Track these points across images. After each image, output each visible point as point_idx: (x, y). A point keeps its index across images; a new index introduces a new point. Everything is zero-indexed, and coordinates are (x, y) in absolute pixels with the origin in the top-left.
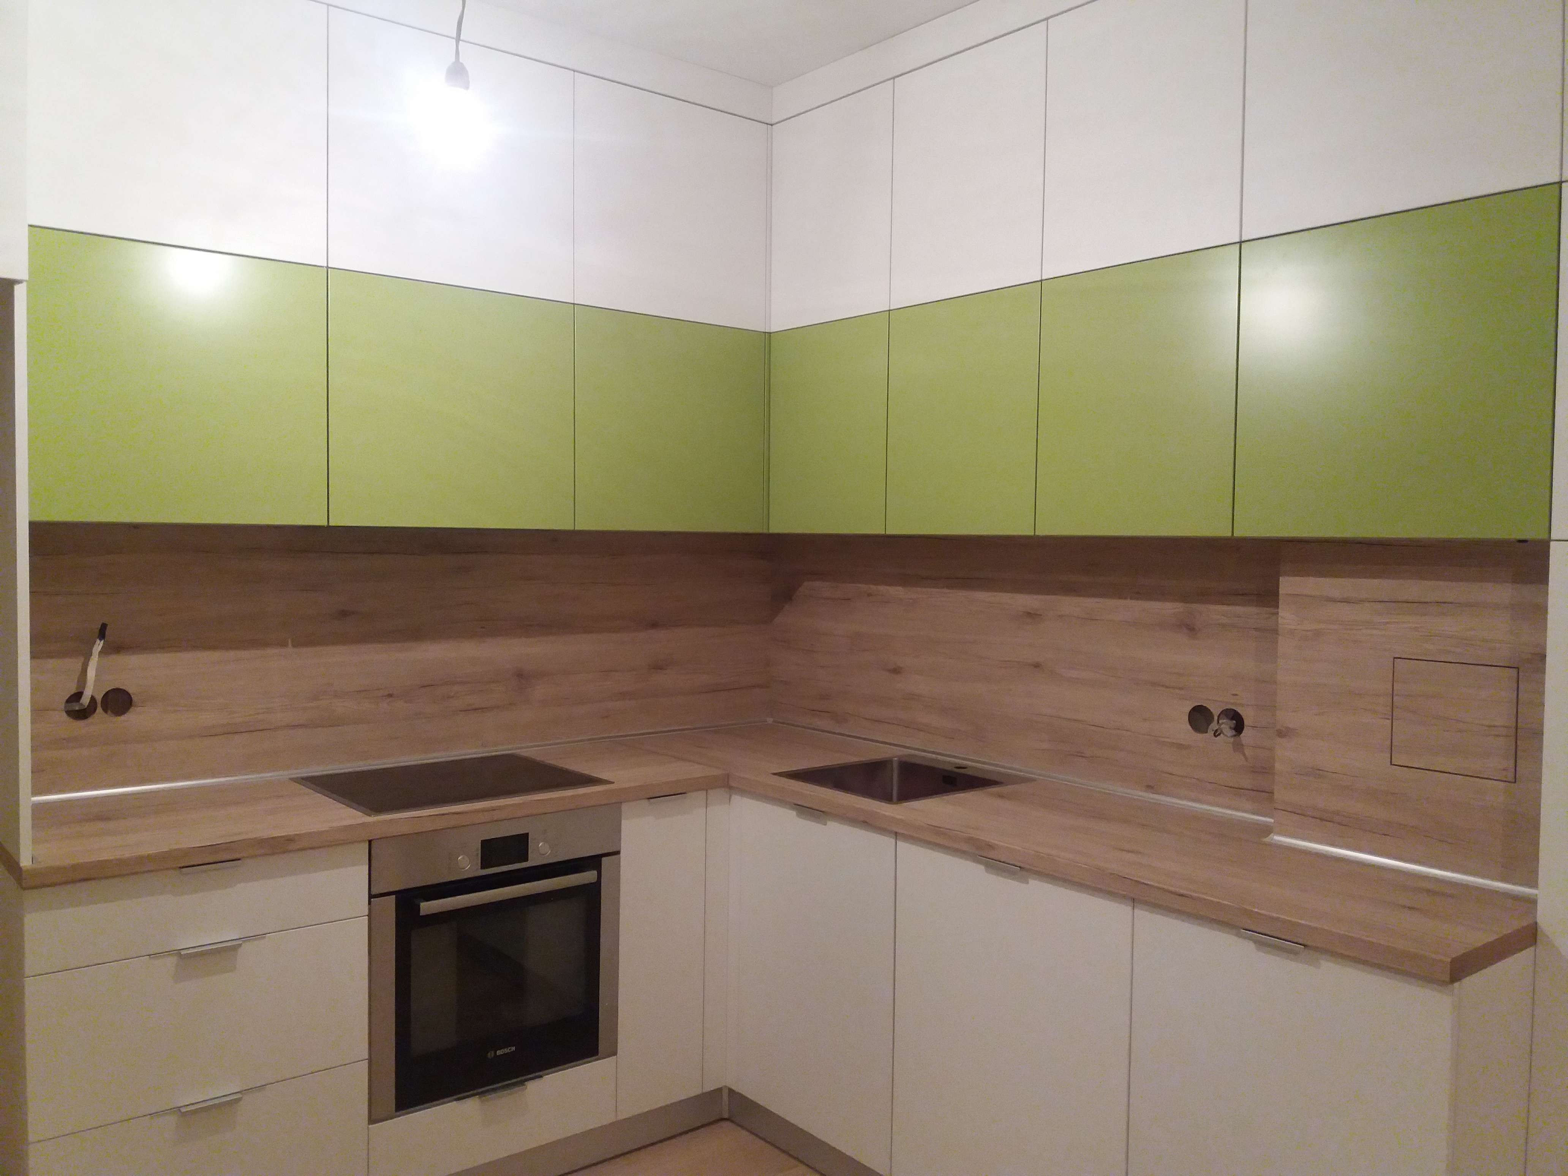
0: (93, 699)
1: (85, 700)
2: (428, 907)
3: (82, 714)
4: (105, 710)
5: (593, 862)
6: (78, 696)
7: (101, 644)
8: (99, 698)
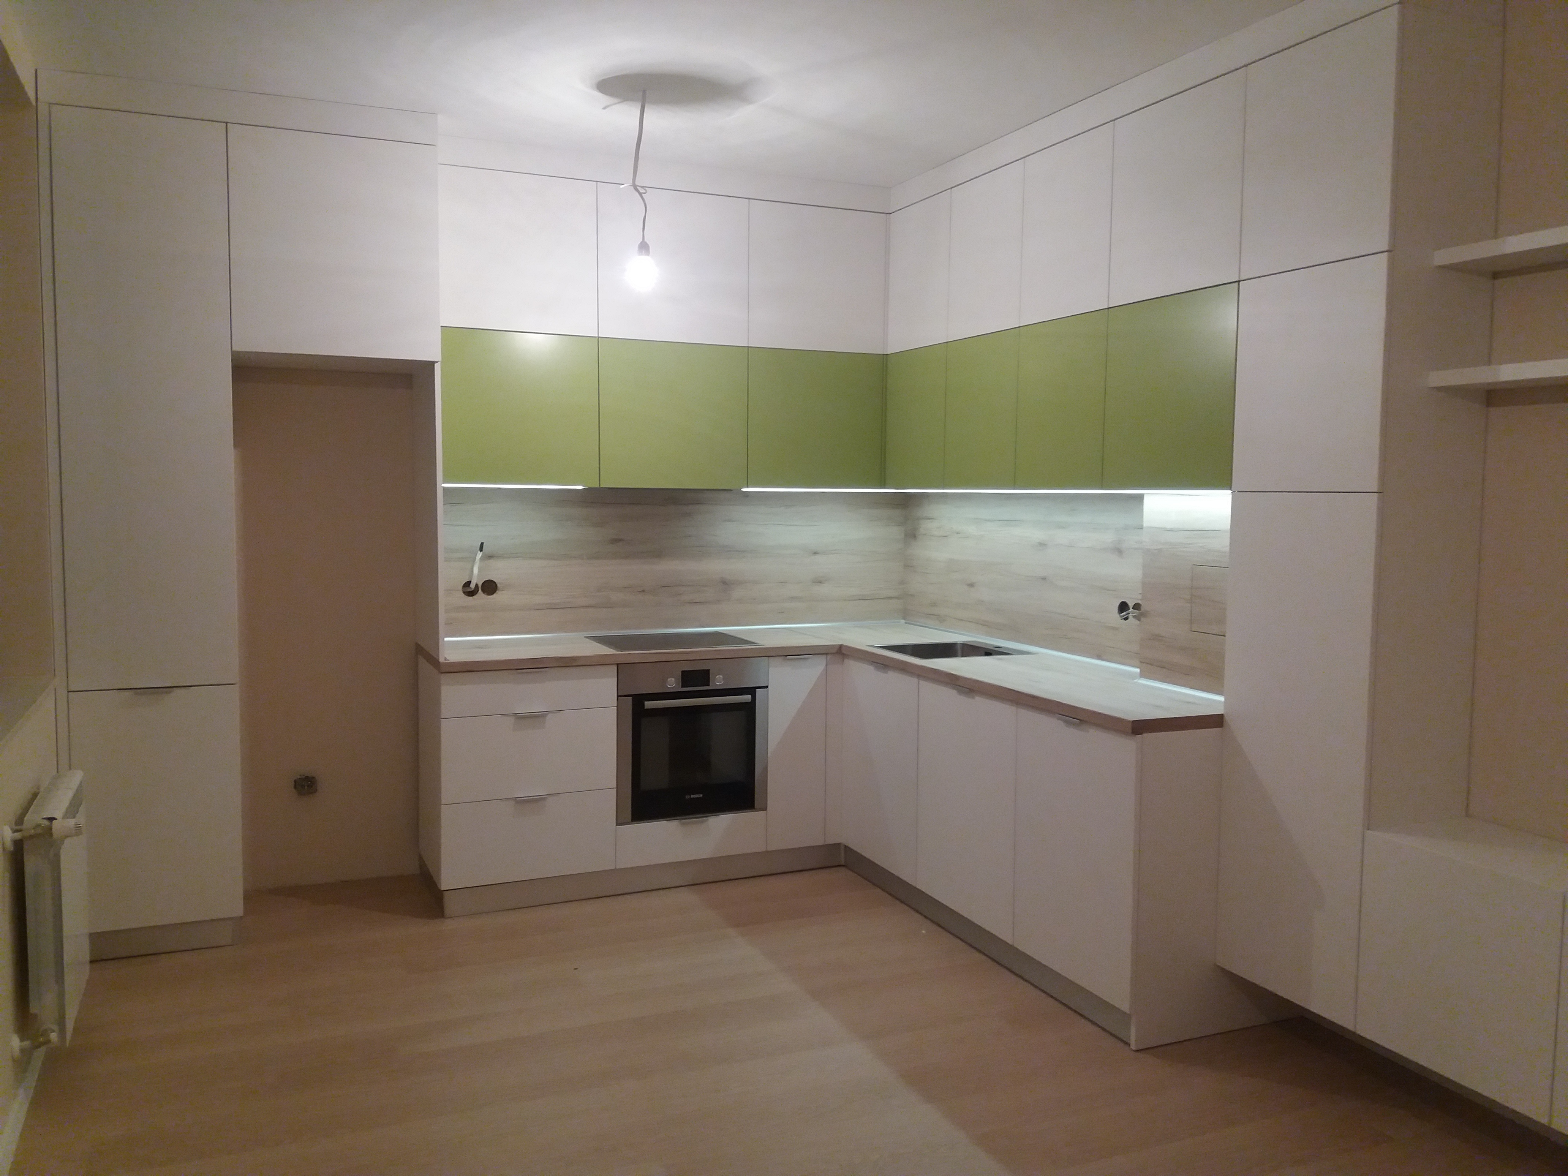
0: (477, 585)
1: (473, 586)
2: (649, 704)
3: (471, 594)
4: (484, 591)
5: (752, 691)
6: (468, 584)
7: (481, 555)
8: (480, 585)
